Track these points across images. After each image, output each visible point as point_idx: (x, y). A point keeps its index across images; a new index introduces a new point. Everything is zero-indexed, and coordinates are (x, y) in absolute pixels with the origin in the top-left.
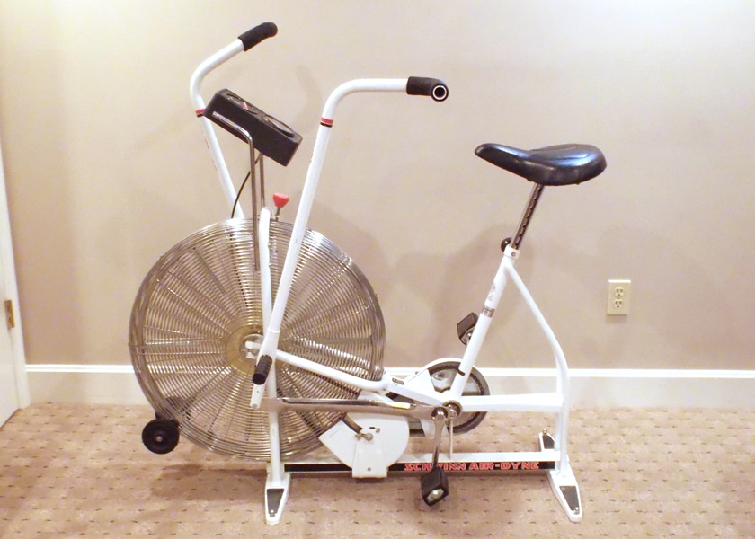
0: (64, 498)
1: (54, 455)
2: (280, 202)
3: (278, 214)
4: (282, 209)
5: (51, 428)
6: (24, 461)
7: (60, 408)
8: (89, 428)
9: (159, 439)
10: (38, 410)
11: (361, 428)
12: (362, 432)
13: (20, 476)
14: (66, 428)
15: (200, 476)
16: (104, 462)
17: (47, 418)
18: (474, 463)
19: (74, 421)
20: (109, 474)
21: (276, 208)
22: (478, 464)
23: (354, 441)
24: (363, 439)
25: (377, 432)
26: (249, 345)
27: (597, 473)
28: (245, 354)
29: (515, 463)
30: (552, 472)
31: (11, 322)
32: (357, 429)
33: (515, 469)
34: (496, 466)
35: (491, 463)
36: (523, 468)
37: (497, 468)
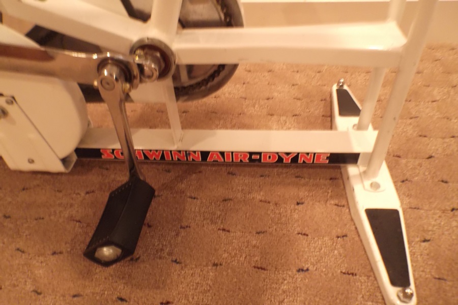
18: (215, 152)
22: (222, 153)
27: (426, 163)
29: (288, 154)
30: (352, 170)
33: (287, 166)
34: (253, 157)
35: (244, 153)
36: (300, 161)
37: (254, 160)
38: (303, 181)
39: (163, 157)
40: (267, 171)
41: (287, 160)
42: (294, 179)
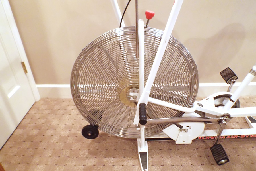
0: (50, 157)
1: (48, 128)
2: (149, 16)
3: (147, 23)
4: (150, 20)
5: (47, 112)
6: (35, 132)
7: (51, 101)
8: (62, 112)
9: (90, 134)
10: (43, 102)
11: (183, 127)
12: (183, 128)
13: (33, 141)
14: (53, 112)
15: (108, 141)
16: (68, 132)
17: (46, 107)
18: (229, 136)
19: (56, 107)
20: (70, 140)
21: (147, 19)
22: (231, 136)
23: (179, 131)
24: (183, 131)
25: (190, 128)
26: (131, 94)
28: (130, 98)
29: (247, 135)
31: (26, 71)
32: (181, 127)
33: (247, 138)
34: (239, 136)
35: (236, 136)
36: (250, 137)
37: (239, 137)
38: (250, 142)
39: (210, 138)
40: (242, 140)
41: (247, 137)
42: (248, 142)
